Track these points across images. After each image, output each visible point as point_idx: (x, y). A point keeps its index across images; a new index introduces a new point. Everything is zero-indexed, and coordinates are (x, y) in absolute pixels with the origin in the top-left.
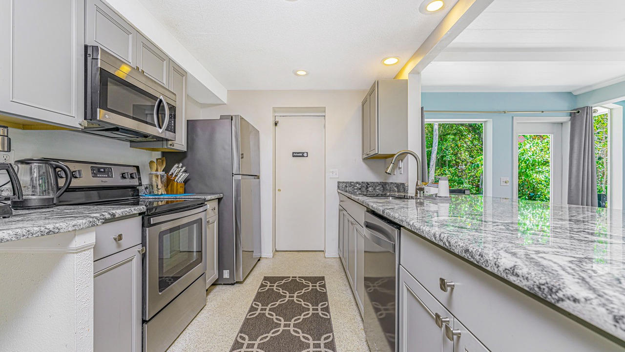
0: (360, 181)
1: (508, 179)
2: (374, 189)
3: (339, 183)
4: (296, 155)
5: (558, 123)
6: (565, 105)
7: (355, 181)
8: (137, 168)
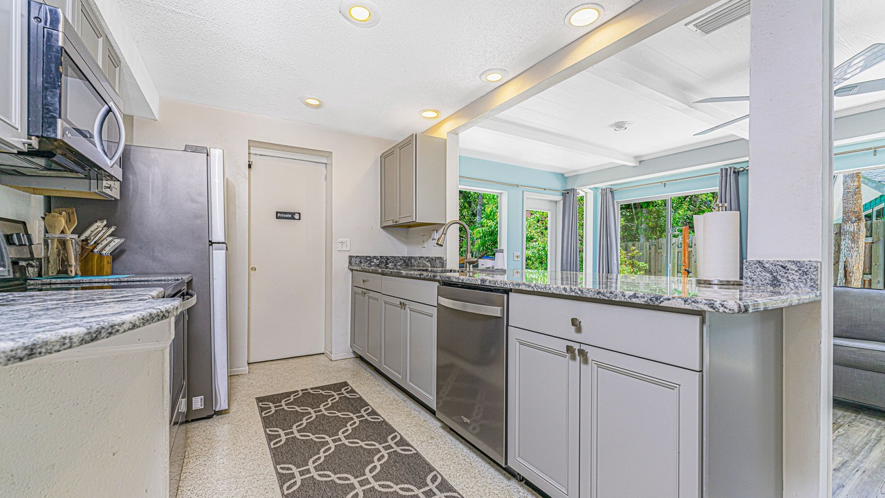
0: (378, 255)
1: (519, 254)
2: (395, 265)
3: (351, 257)
4: (280, 215)
5: (551, 201)
6: (558, 185)
7: (372, 255)
8: (24, 223)
